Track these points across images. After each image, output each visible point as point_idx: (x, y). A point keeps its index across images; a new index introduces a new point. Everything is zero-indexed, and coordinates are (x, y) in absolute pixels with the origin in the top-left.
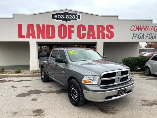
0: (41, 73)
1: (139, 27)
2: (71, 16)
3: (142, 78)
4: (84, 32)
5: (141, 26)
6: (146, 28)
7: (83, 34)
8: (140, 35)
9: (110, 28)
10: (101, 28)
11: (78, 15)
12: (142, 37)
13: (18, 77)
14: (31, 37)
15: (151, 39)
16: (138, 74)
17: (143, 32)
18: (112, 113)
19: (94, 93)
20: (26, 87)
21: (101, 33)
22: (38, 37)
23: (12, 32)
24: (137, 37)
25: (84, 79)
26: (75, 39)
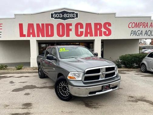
0: (39, 70)
1: (137, 24)
2: (68, 15)
3: (138, 74)
4: (82, 30)
5: (139, 23)
6: (145, 25)
7: (80, 32)
8: (138, 32)
9: (107, 25)
10: (98, 26)
11: (75, 14)
12: (141, 34)
13: (19, 73)
14: (31, 35)
15: (149, 35)
16: (135, 71)
17: (141, 29)
18: (95, 108)
19: (79, 88)
20: (24, 82)
21: (98, 31)
22: (38, 36)
23: (14, 31)
24: (135, 34)
25: (70, 75)
26: (73, 36)
